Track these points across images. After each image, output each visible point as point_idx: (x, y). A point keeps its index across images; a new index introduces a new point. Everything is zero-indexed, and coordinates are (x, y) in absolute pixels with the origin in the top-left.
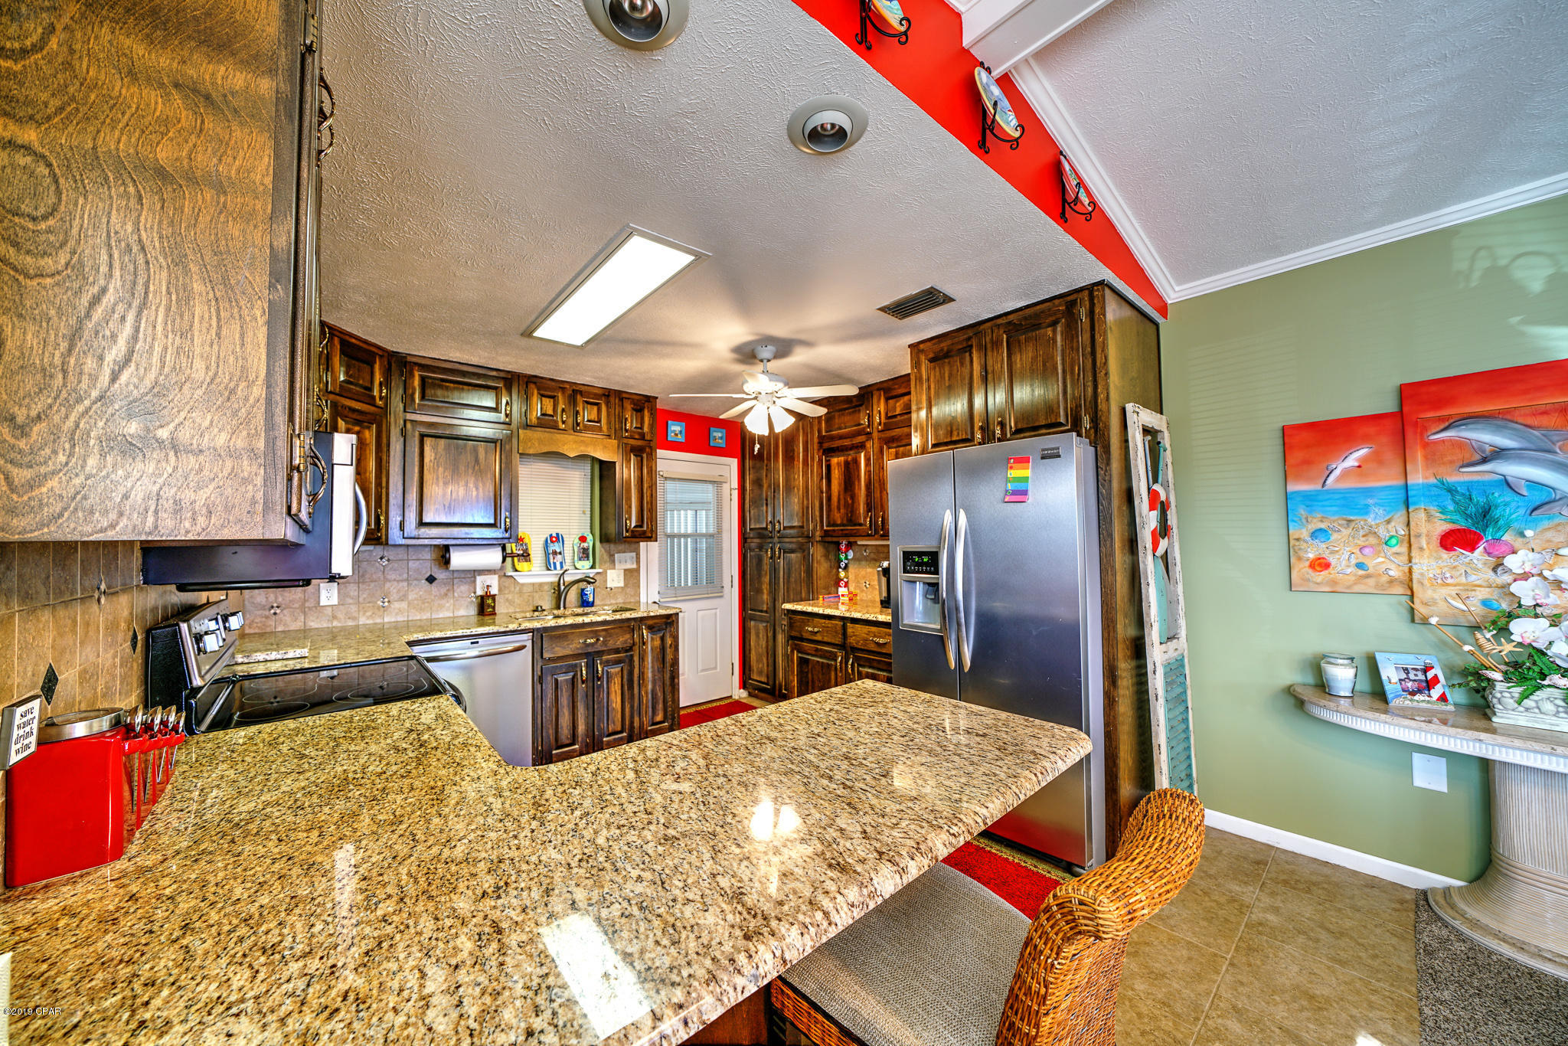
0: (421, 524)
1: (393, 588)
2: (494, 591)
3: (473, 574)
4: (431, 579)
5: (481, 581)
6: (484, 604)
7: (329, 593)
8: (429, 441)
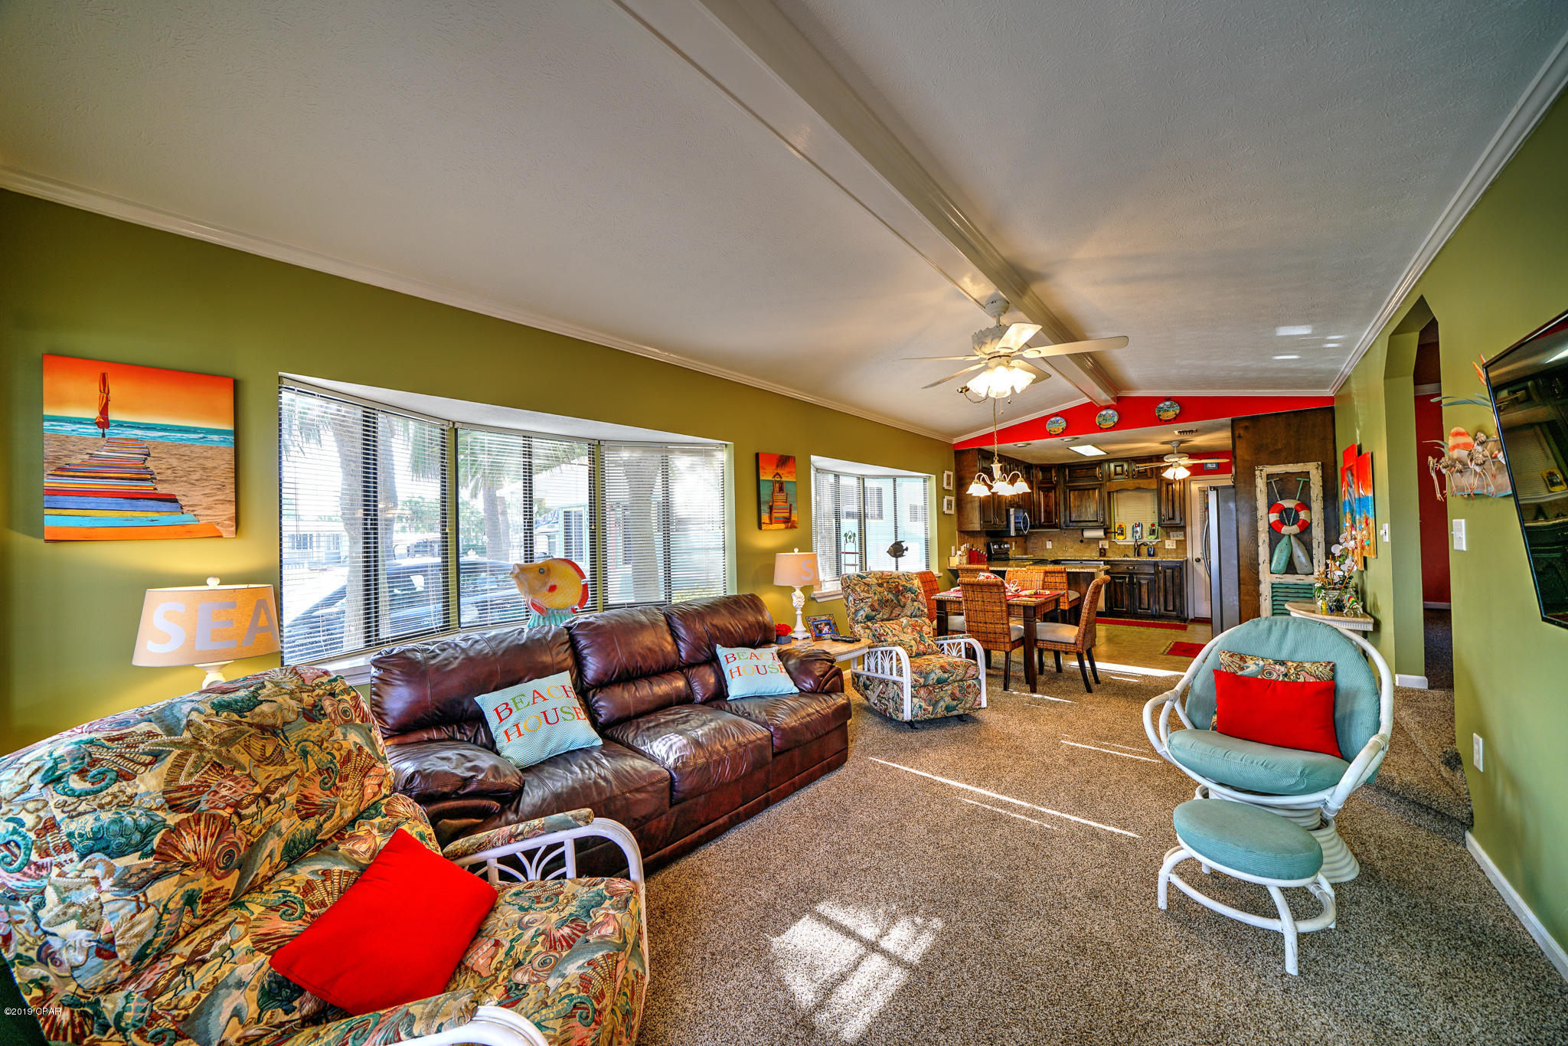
0: (1071, 521)
1: (1068, 544)
2: (1107, 547)
3: (1097, 540)
4: (1082, 541)
5: (1101, 543)
6: (1103, 552)
7: (1049, 545)
8: (1072, 492)
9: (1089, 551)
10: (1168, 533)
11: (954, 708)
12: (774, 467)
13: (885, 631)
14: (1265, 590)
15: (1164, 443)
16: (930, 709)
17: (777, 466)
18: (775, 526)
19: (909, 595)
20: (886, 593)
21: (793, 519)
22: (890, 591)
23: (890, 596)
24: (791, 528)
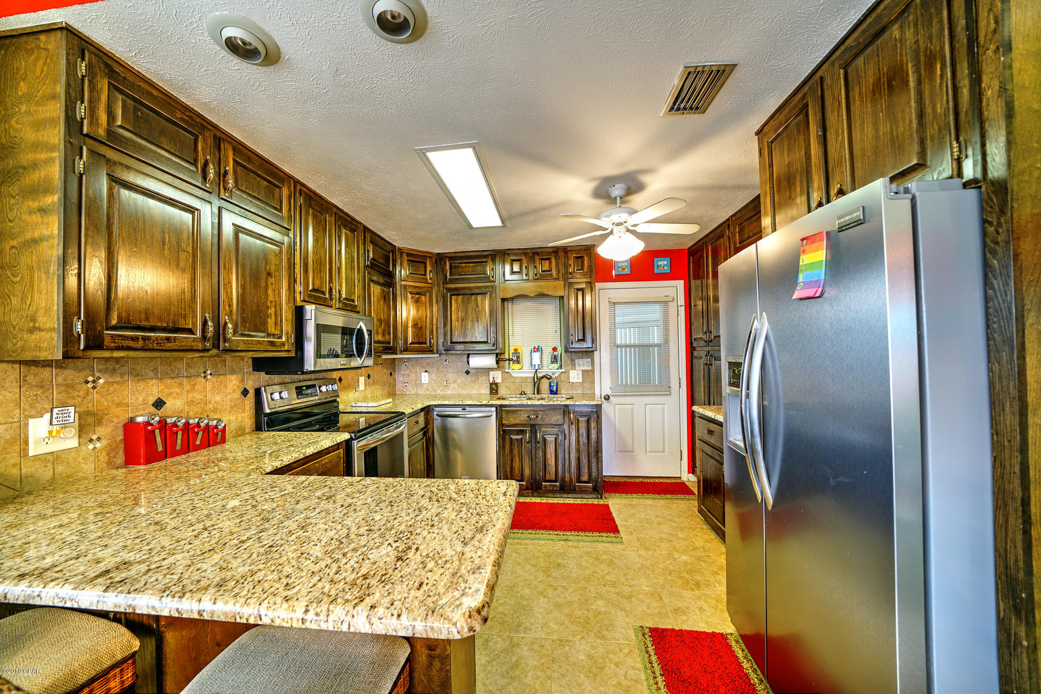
0: (452, 342)
1: (451, 376)
2: (499, 380)
3: (487, 370)
4: (467, 372)
5: (492, 373)
6: (494, 389)
7: (425, 378)
8: (454, 298)
9: (476, 386)
10: (573, 361)
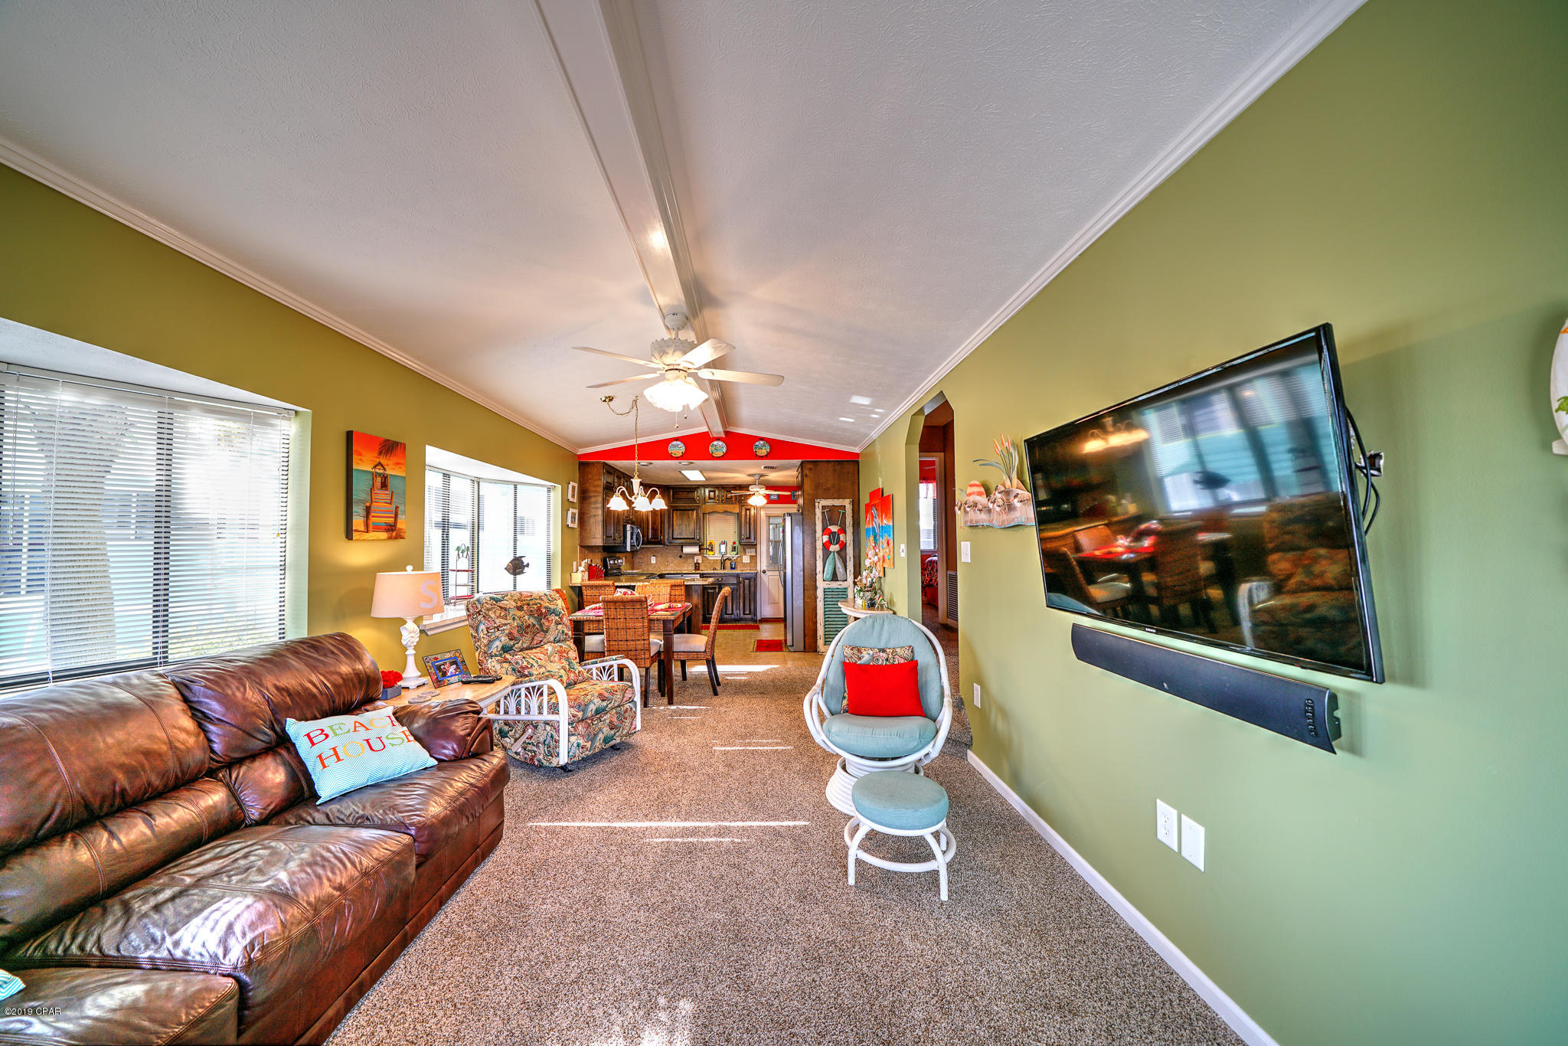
0: (673, 538)
1: (670, 559)
2: (700, 562)
3: (693, 555)
4: (681, 557)
5: (696, 558)
6: (697, 566)
7: (653, 560)
8: (675, 512)
9: (686, 565)
10: (745, 550)
11: (612, 738)
12: (376, 455)
13: (528, 662)
14: (820, 593)
15: (750, 475)
16: (588, 745)
17: (380, 453)
18: (372, 535)
19: (553, 618)
20: (526, 617)
21: (399, 526)
22: (531, 615)
23: (532, 621)
24: (396, 538)
